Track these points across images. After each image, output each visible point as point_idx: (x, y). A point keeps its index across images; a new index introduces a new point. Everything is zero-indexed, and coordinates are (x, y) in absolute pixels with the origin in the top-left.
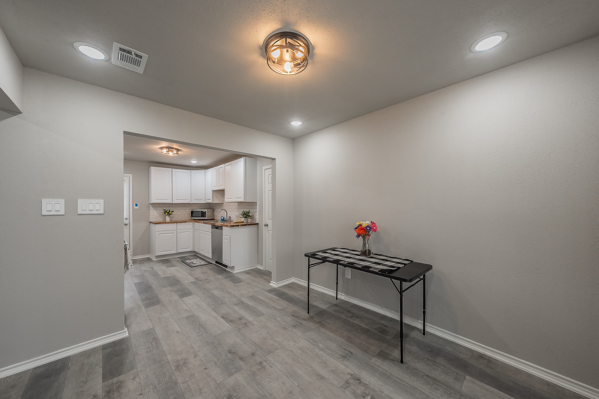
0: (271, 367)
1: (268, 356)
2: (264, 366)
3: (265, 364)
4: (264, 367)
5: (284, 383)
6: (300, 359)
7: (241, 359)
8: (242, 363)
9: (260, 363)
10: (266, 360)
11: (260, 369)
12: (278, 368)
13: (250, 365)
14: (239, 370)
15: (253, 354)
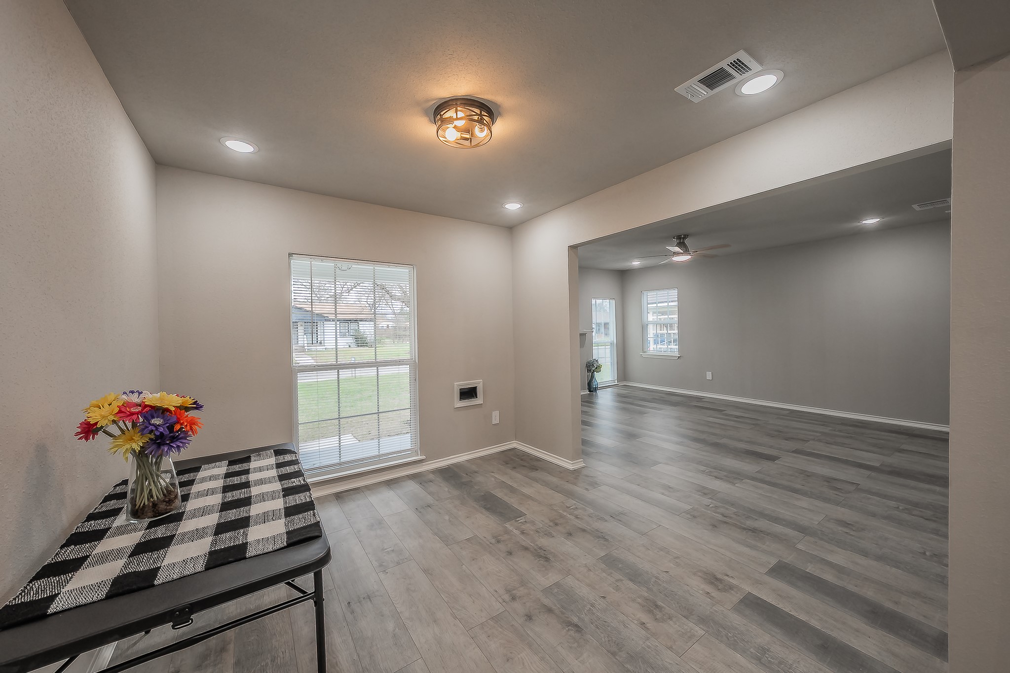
0: (496, 591)
1: (501, 611)
2: (507, 593)
3: (507, 597)
4: (508, 591)
5: (480, 569)
6: (446, 599)
7: (550, 610)
8: (546, 601)
9: (514, 598)
10: (504, 604)
11: (514, 590)
12: (484, 589)
13: (531, 597)
14: (547, 591)
15: (529, 617)
